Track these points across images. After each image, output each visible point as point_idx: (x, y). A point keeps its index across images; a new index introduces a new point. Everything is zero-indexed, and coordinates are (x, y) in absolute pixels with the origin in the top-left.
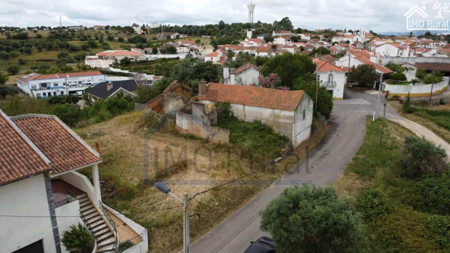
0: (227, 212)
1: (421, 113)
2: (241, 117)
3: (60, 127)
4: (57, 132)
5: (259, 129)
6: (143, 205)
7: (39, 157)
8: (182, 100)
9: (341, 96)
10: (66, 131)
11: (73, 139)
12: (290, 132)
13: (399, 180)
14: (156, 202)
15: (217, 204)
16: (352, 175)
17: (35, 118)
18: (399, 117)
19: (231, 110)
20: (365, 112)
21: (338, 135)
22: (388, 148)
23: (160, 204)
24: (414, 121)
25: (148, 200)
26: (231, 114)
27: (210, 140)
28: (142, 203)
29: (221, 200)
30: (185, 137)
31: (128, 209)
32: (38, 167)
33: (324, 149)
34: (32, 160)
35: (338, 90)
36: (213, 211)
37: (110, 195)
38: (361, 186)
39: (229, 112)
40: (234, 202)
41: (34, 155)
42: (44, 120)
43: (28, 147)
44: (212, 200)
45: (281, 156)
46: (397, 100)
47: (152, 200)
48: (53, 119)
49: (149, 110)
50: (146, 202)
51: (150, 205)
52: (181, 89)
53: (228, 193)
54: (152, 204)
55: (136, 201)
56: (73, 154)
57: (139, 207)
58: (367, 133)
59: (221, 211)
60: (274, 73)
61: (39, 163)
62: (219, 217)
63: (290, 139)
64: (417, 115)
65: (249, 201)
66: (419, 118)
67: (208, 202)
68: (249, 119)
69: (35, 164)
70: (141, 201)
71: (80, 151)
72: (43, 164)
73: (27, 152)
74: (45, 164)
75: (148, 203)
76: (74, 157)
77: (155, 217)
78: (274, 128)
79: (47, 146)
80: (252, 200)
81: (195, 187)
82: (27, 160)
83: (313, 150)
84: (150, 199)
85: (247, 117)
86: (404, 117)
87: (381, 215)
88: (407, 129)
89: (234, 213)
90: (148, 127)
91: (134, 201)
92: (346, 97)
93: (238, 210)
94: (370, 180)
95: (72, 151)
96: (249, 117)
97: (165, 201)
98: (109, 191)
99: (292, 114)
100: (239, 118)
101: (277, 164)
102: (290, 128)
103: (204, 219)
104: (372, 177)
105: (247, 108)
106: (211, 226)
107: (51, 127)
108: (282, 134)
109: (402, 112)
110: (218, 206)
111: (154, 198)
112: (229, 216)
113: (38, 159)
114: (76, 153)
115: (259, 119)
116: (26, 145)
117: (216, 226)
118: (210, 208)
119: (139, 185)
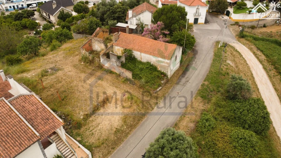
0: (130, 130)
1: (249, 38)
2: (139, 59)
3: (37, 101)
4: (37, 106)
5: (149, 68)
6: (87, 132)
7: (32, 131)
8: (103, 44)
9: (204, 22)
10: (42, 104)
11: (46, 110)
12: (167, 71)
13: (223, 103)
14: (93, 129)
15: (125, 127)
16: (199, 99)
17: (23, 96)
18: (235, 41)
19: (133, 54)
20: (215, 38)
21: (196, 62)
22: (223, 75)
23: (96, 131)
24: (244, 45)
25: (89, 128)
26: (133, 56)
27: (121, 75)
28: (86, 131)
29: (127, 125)
30: (107, 72)
31: (80, 136)
32: (33, 138)
33: (186, 76)
34: (29, 134)
35: (202, 18)
36: (123, 132)
37: (69, 127)
38: (202, 108)
39: (132, 55)
40: (134, 124)
41: (29, 130)
42: (28, 97)
43: (25, 125)
44: (123, 125)
45: (161, 86)
46: (237, 25)
47: (91, 128)
48: (32, 95)
49: (84, 51)
50: (88, 129)
51: (90, 131)
52: (102, 32)
53: (131, 119)
54: (92, 131)
55: (83, 129)
56: (49, 122)
57: (85, 134)
58: (213, 60)
59: (127, 131)
60: (160, 21)
61: (33, 135)
62: (127, 134)
63: (167, 74)
64: (246, 40)
65: (142, 122)
66: (247, 42)
67: (121, 127)
68: (144, 61)
69: (31, 136)
70: (86, 129)
71: (52, 119)
72: (35, 136)
73: (25, 128)
74: (37, 136)
75: (90, 130)
76: (49, 124)
77: (94, 141)
78: (158, 67)
79: (34, 118)
80: (144, 120)
81: (114, 117)
82: (26, 134)
83: (180, 78)
84: (90, 127)
85: (142, 59)
86: (239, 41)
87: (209, 132)
88: (238, 52)
89: (134, 130)
90: (84, 62)
91: (82, 129)
92: (206, 22)
93: (137, 128)
94: (208, 103)
95: (48, 119)
96: (144, 59)
97: (98, 129)
98: (68, 125)
99: (168, 61)
100: (138, 59)
101: (159, 93)
102: (167, 68)
103: (119, 138)
104: (209, 101)
105: (142, 54)
106: (123, 141)
107: (33, 103)
108: (163, 71)
109: (238, 37)
110: (126, 129)
111: (92, 126)
112: (132, 133)
113: (32, 133)
114: (50, 120)
115: (149, 62)
116: (24, 123)
117: (125, 140)
118: (122, 131)
119: (84, 118)
